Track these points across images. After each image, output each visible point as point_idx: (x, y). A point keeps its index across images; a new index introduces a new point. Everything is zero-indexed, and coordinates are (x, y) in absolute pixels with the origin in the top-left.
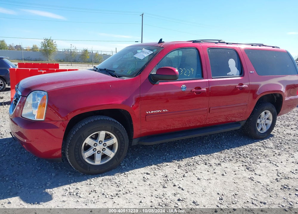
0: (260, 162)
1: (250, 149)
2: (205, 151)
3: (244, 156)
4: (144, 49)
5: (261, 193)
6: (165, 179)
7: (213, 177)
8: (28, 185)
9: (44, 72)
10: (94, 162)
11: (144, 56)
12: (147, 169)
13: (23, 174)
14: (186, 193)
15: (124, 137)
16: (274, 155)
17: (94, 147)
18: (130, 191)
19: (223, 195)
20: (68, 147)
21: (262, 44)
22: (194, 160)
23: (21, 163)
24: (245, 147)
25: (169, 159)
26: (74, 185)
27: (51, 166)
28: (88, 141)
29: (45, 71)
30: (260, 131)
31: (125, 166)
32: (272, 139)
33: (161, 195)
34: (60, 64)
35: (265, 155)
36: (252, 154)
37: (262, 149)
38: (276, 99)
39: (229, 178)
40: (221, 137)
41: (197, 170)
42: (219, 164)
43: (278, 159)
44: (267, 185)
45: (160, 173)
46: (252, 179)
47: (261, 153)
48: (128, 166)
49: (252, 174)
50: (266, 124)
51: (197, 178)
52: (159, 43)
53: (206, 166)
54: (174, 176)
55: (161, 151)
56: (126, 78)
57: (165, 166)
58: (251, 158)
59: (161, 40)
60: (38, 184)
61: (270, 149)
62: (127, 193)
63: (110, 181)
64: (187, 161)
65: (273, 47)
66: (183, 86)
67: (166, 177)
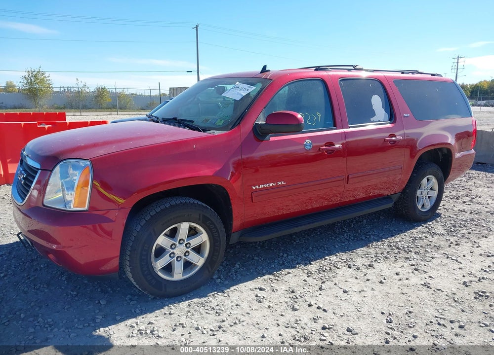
0: (433, 258)
1: (412, 239)
2: (342, 245)
3: (404, 250)
4: (238, 83)
5: (446, 307)
6: (291, 296)
7: (366, 286)
8: (62, 322)
9: (48, 127)
10: (172, 276)
11: (241, 95)
12: (259, 282)
13: (48, 305)
14: (333, 316)
15: (219, 231)
16: (450, 246)
17: (172, 251)
18: (241, 320)
19: (390, 314)
20: (128, 253)
21: (416, 71)
22: (329, 262)
23: (40, 286)
24: (402, 235)
25: (289, 262)
26: (143, 318)
27: (94, 287)
28: (162, 240)
29: (51, 126)
30: (421, 208)
31: (221, 279)
32: (439, 220)
33: (293, 323)
34: (67, 114)
35: (436, 246)
36: (416, 245)
37: (430, 237)
38: (441, 157)
39: (393, 287)
40: (361, 222)
41: (339, 277)
42: (370, 266)
43: (458, 252)
44: (453, 293)
45: (282, 287)
46: (428, 285)
47: (429, 243)
48: (226, 279)
49: (426, 278)
50: (429, 197)
51: (342, 290)
52: (261, 72)
53: (351, 270)
54: (305, 290)
55: (272, 250)
56: (217, 133)
57: (286, 274)
58: (417, 252)
59: (265, 67)
60: (79, 320)
61: (441, 237)
62: (235, 323)
63: (203, 306)
64: (318, 264)
65: (433, 75)
66: (307, 141)
67: (293, 292)
